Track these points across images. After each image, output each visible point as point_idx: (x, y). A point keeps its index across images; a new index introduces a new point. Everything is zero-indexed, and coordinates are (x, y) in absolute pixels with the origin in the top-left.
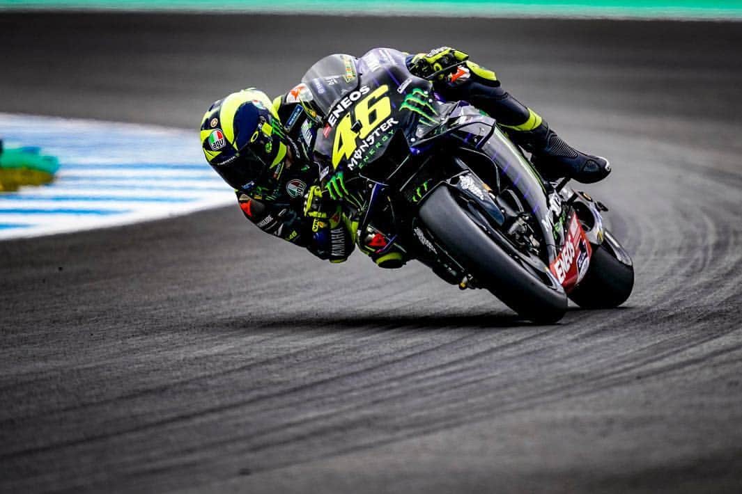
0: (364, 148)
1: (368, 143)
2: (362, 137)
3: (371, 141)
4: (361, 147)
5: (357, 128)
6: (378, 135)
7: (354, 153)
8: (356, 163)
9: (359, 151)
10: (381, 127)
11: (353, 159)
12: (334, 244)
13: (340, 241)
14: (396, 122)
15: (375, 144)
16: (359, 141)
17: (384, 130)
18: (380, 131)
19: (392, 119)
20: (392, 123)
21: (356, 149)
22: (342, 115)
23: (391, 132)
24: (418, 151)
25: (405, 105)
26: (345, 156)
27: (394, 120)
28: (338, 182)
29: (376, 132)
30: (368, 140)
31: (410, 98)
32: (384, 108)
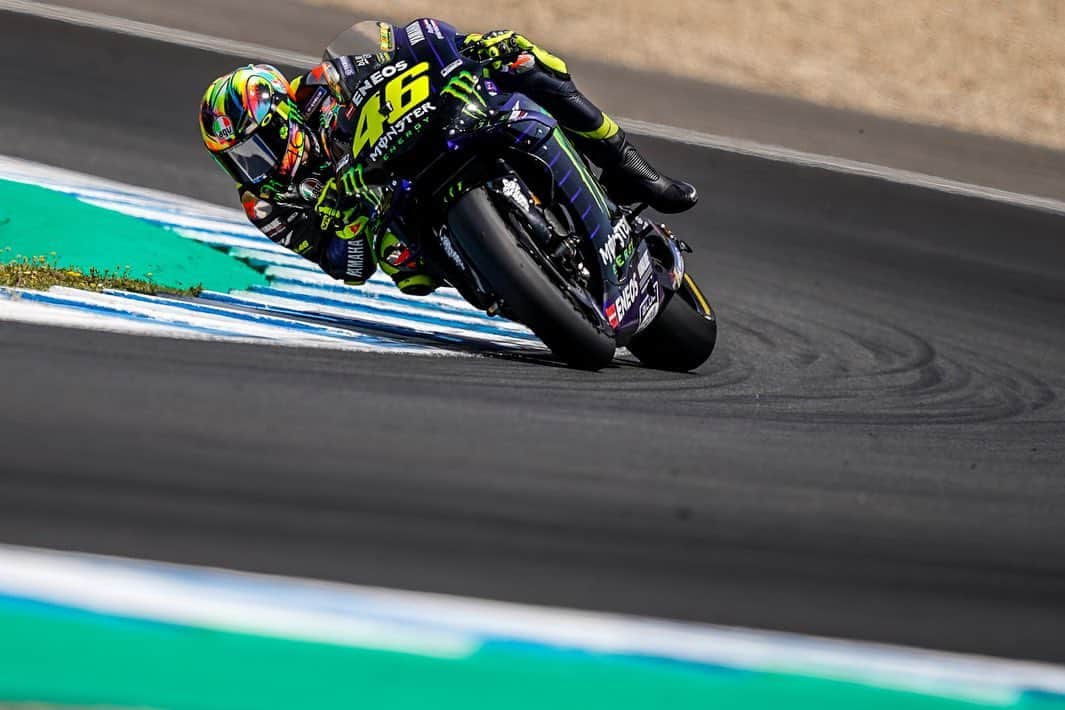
0: (392, 135)
1: (397, 129)
2: (390, 121)
3: (400, 128)
4: (388, 134)
5: (385, 110)
6: (410, 121)
7: (378, 141)
8: (380, 153)
9: (385, 138)
10: (415, 112)
11: (377, 148)
12: (351, 259)
13: (358, 257)
14: (433, 108)
15: (405, 131)
16: (386, 127)
17: (417, 116)
18: (413, 117)
19: (428, 104)
20: (428, 109)
21: (382, 136)
22: (370, 93)
23: (426, 120)
24: (457, 147)
25: (447, 89)
26: (368, 141)
27: (431, 105)
28: (356, 175)
29: (407, 117)
30: (397, 126)
31: (455, 81)
32: (421, 89)
